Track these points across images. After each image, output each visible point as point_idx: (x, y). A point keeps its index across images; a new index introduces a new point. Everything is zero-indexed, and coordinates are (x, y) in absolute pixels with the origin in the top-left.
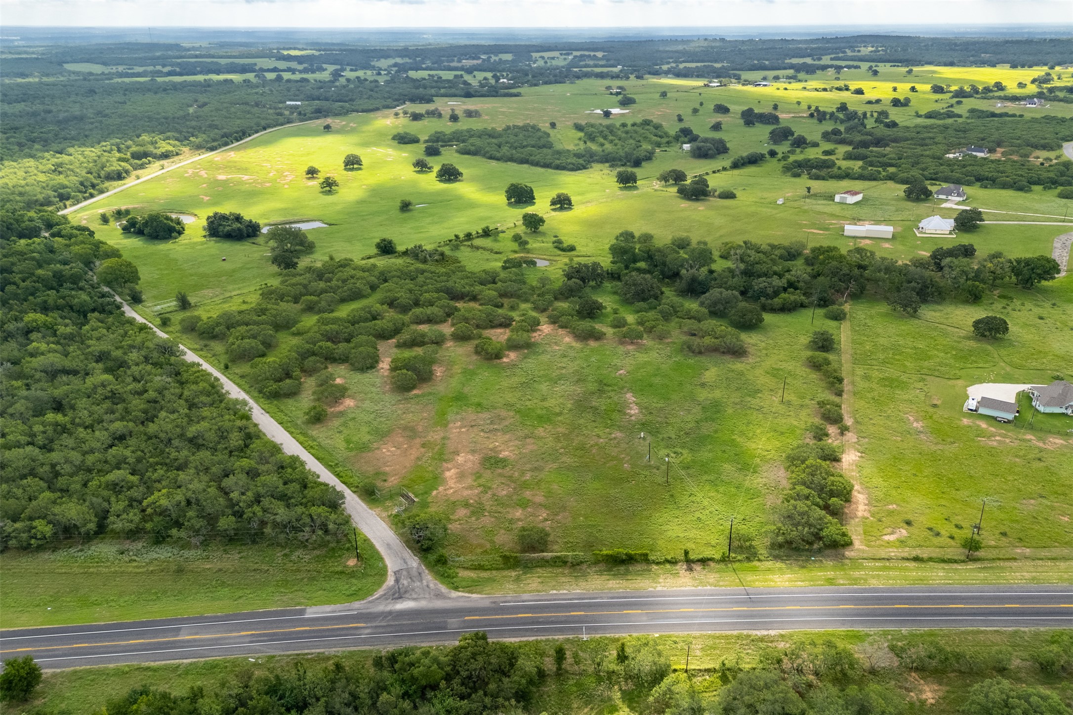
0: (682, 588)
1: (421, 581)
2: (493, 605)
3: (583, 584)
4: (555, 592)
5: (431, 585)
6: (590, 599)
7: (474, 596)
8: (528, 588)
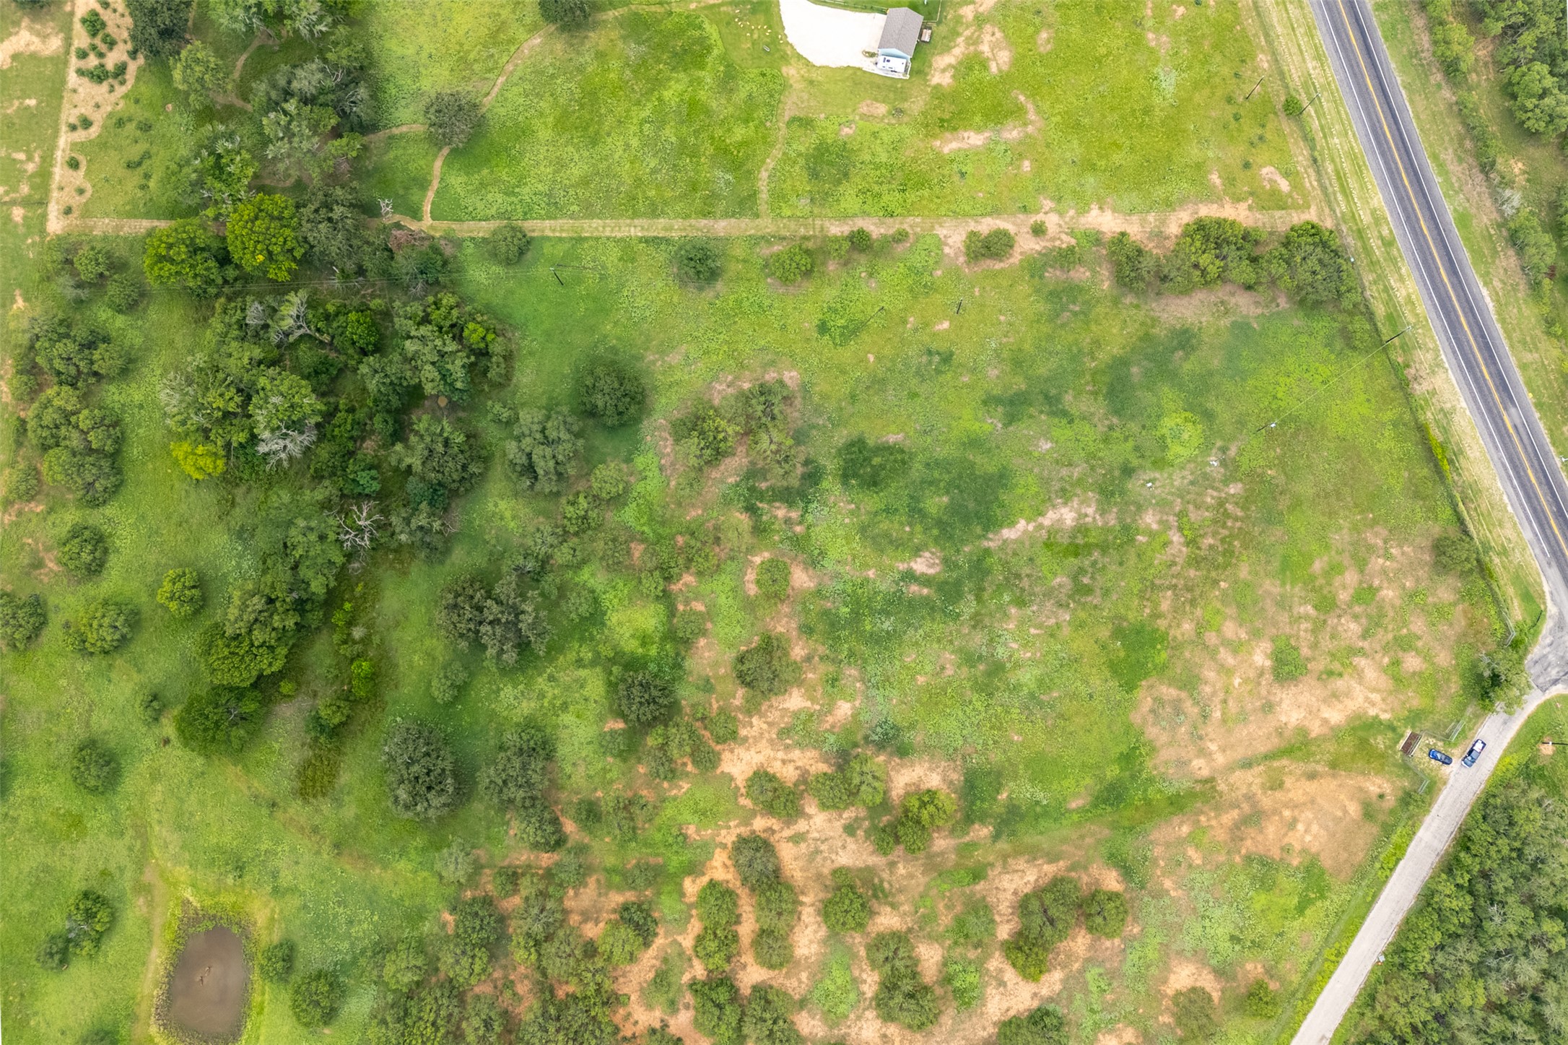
0: (1454, 382)
1: (1545, 656)
2: (1553, 564)
3: (1486, 483)
4: (1509, 508)
5: (1548, 641)
6: (1506, 469)
7: (1546, 588)
8: (1513, 536)
